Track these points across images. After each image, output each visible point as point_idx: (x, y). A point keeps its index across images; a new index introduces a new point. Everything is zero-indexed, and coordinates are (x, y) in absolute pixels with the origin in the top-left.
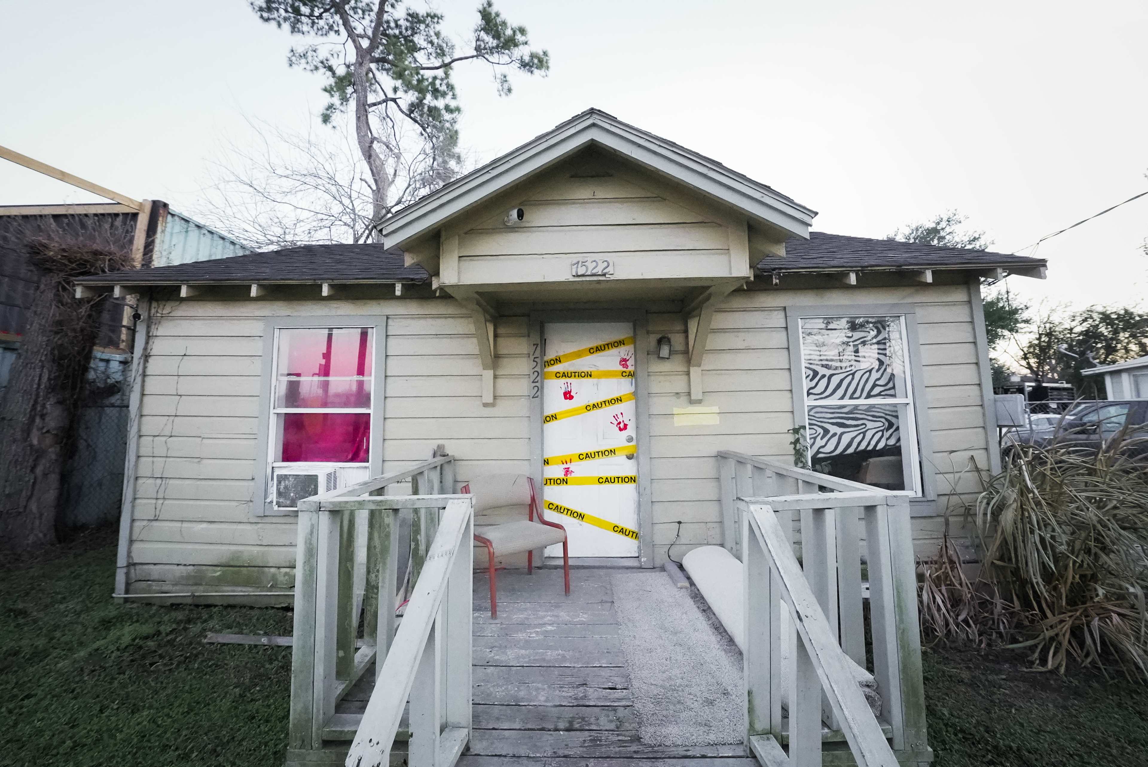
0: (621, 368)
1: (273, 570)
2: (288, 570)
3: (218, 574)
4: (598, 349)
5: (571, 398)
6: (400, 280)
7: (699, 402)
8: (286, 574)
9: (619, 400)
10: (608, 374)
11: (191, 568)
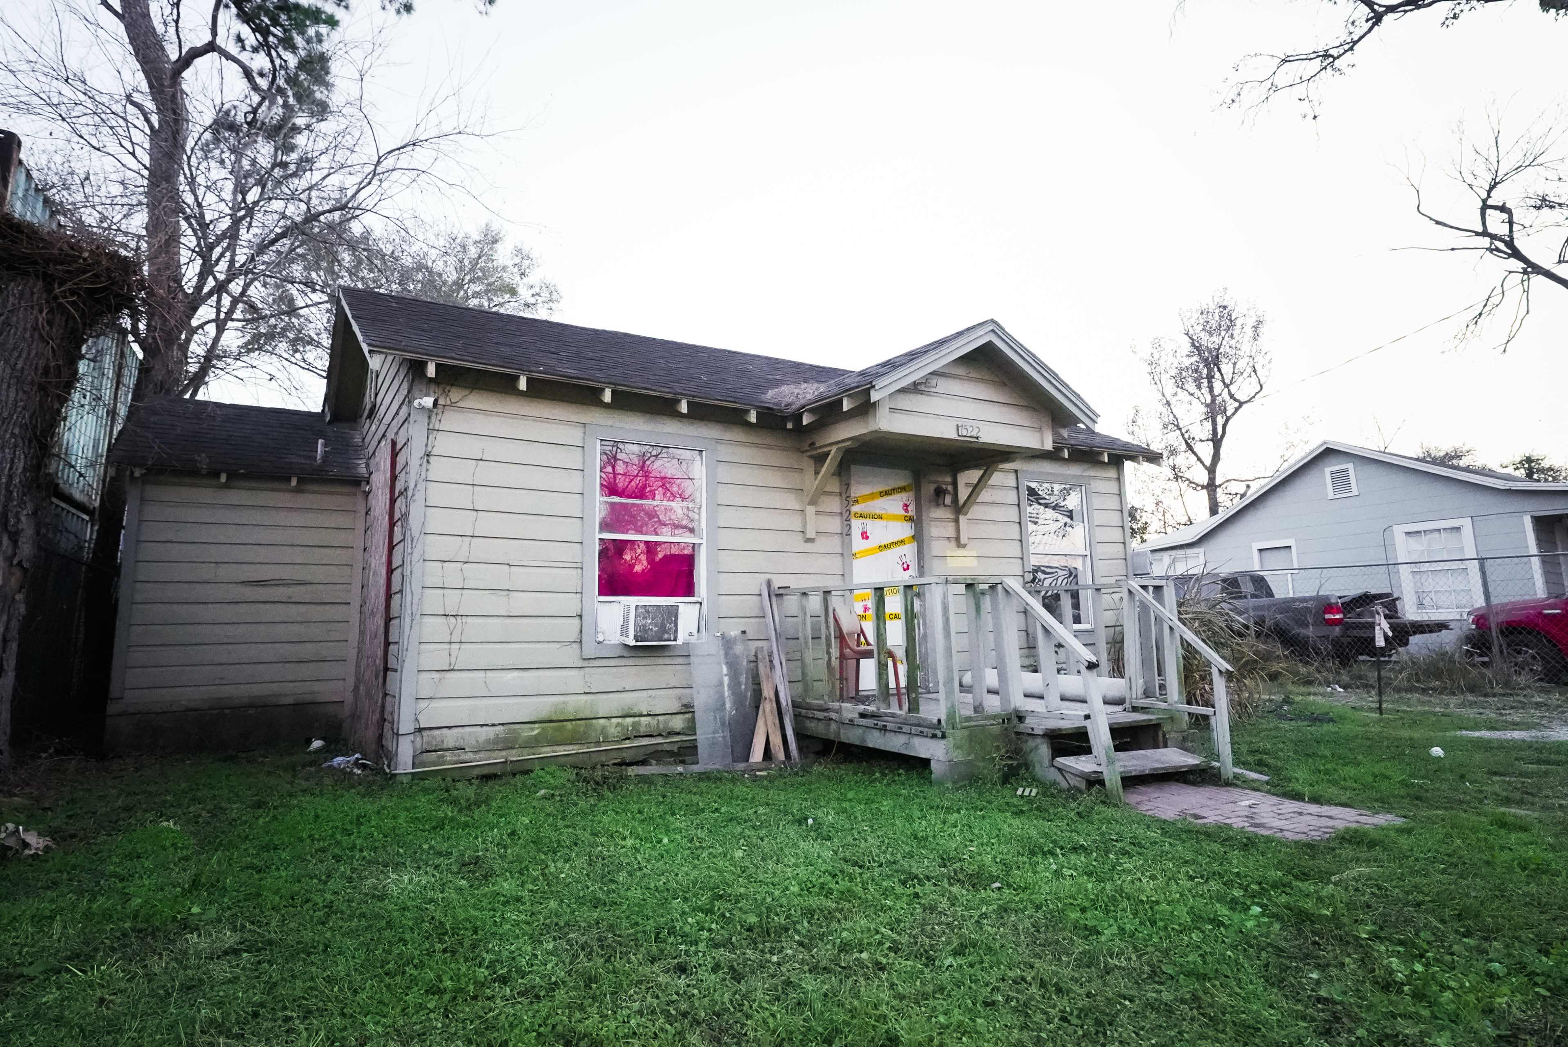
0: (903, 513)
1: (602, 721)
2: (620, 720)
3: (536, 732)
4: (887, 493)
5: (867, 538)
6: (756, 407)
7: (964, 546)
8: (618, 725)
9: (902, 542)
10: (895, 518)
11: (502, 728)
